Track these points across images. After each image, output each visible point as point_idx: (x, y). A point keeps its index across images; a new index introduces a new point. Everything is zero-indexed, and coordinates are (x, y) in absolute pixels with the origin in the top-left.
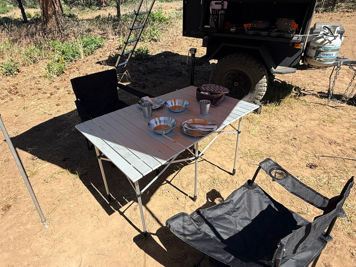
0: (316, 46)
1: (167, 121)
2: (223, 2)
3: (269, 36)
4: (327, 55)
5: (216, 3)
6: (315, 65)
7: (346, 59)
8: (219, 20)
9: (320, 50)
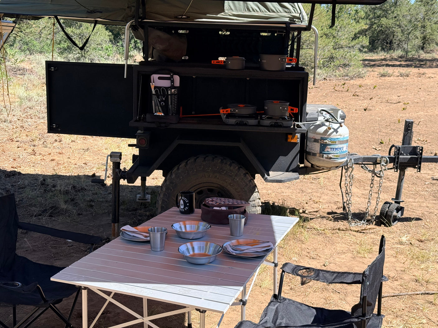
0: (318, 137)
1: (203, 247)
2: (172, 77)
3: (259, 125)
4: (336, 149)
5: (160, 78)
6: (323, 165)
7: (355, 155)
8: (170, 104)
9: (326, 143)
